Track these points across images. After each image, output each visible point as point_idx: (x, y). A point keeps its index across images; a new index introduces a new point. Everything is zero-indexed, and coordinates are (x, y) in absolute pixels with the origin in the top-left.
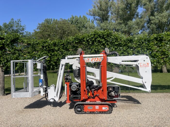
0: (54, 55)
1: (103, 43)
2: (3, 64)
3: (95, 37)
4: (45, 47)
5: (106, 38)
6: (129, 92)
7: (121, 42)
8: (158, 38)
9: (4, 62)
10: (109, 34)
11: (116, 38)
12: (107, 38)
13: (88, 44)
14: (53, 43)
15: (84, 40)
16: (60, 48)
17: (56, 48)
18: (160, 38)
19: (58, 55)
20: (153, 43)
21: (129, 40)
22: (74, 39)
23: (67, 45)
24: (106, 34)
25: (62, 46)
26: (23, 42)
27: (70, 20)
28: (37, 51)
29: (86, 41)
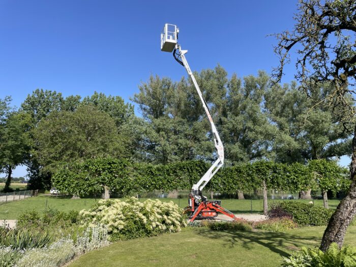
27: (90, 98)
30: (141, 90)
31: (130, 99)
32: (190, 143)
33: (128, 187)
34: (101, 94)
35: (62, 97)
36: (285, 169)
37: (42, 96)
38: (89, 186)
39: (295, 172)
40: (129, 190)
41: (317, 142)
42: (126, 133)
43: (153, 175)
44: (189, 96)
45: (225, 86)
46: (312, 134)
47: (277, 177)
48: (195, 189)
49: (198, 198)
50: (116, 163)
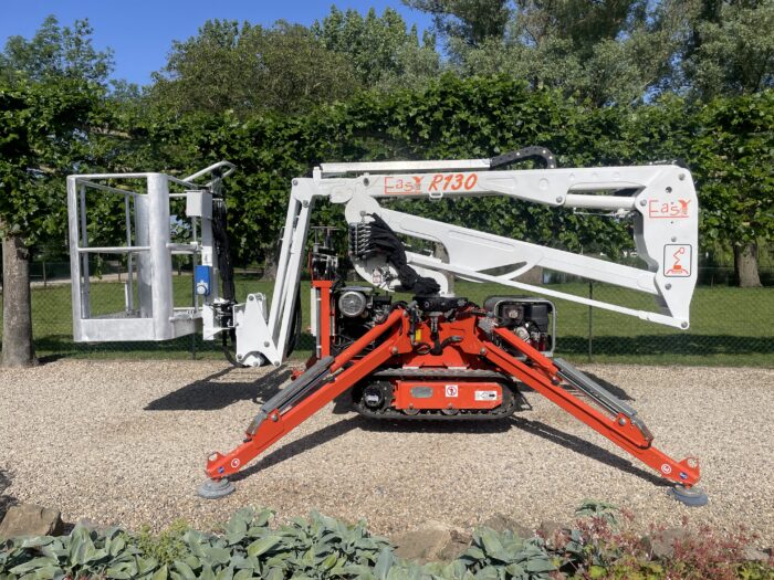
0: (254, 187)
1: (482, 134)
2: (21, 221)
3: (447, 105)
4: (212, 147)
5: (495, 113)
6: (590, 362)
7: (562, 133)
8: (733, 117)
9: (25, 214)
10: (512, 94)
11: (542, 113)
12: (502, 113)
13: (415, 137)
14: (251, 131)
15: (395, 117)
16: (284, 155)
17: (265, 153)
18: (741, 114)
19: (276, 189)
20: (709, 138)
21: (600, 126)
22: (350, 113)
23: (315, 140)
24: (494, 90)
25: (291, 143)
26: (112, 123)
28: (178, 169)
29: (403, 121)
34: (349, 14)
48: (355, 219)
49: (379, 279)
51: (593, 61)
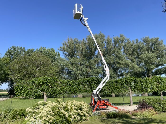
20: (114, 84)
27: (39, 50)
30: (64, 45)
31: (58, 49)
32: (88, 70)
33: (57, 93)
34: (44, 48)
35: (25, 49)
36: (140, 81)
37: (15, 49)
38: (35, 93)
39: (146, 82)
40: (57, 94)
41: (150, 68)
42: (56, 65)
43: (71, 86)
44: (87, 47)
45: (104, 42)
46: (147, 64)
47: (136, 85)
48: (94, 93)
49: (96, 98)
50: (50, 80)
51: (89, 62)
